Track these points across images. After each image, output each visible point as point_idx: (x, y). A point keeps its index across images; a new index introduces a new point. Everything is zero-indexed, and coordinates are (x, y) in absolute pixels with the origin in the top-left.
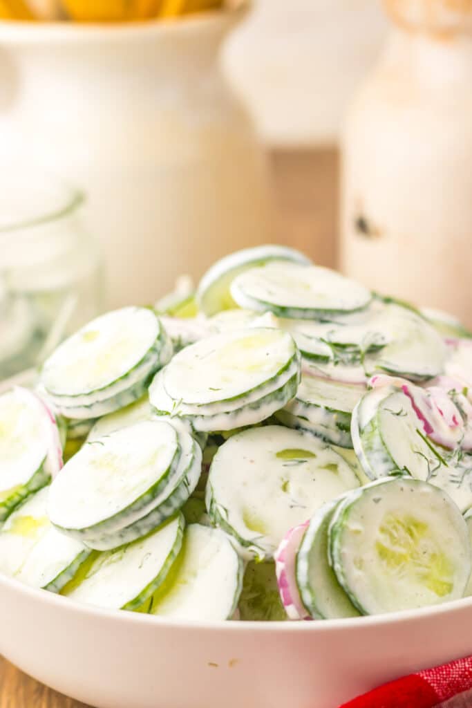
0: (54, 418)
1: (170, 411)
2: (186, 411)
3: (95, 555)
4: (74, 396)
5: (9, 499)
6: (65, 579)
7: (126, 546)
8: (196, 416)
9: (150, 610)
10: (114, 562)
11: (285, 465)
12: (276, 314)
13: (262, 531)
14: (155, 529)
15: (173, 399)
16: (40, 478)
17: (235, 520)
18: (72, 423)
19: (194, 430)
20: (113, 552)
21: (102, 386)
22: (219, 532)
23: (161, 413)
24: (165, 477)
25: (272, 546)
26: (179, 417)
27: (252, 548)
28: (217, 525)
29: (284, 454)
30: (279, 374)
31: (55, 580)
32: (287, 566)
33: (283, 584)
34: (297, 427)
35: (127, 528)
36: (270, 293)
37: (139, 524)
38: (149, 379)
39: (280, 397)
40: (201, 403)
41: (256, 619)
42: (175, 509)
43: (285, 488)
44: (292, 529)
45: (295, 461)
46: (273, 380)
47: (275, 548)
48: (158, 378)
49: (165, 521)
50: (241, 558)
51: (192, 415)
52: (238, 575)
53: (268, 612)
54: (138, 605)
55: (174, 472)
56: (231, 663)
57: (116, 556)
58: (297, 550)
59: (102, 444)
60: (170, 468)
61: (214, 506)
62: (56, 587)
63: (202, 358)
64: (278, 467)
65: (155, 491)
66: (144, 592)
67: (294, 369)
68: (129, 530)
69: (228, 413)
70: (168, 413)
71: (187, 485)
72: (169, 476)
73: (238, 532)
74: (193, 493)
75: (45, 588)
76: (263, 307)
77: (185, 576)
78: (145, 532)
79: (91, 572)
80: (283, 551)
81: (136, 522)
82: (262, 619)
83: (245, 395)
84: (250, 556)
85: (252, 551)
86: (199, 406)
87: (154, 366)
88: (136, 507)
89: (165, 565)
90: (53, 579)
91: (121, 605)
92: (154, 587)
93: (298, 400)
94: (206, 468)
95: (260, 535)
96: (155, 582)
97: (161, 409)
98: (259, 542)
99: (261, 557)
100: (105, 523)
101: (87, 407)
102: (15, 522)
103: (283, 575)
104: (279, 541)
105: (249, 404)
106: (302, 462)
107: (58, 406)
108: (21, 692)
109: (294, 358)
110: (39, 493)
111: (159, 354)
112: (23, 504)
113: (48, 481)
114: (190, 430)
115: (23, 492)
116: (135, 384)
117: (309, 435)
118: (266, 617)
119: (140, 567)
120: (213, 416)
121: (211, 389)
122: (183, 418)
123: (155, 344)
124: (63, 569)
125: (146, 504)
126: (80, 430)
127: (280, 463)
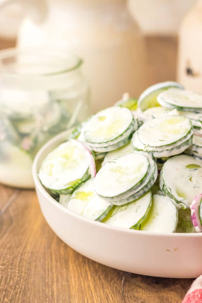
0: (90, 152)
1: (143, 149)
2: (150, 149)
3: (114, 207)
4: (100, 143)
5: (74, 185)
6: (103, 217)
7: (128, 204)
8: (155, 151)
9: (140, 229)
10: (123, 210)
11: (190, 171)
12: (179, 110)
13: (184, 197)
14: (141, 196)
15: (144, 145)
16: (87, 176)
17: (174, 193)
18: (97, 154)
19: (153, 156)
20: (122, 206)
21: (112, 139)
22: (167, 198)
23: (139, 150)
24: (145, 176)
25: (189, 203)
26: (147, 152)
27: (181, 204)
28: (166, 195)
29: (189, 166)
30: (187, 134)
31: (99, 217)
32: (195, 211)
33: (194, 218)
34: (193, 155)
35: (130, 196)
36: (175, 101)
37: (136, 195)
38: (131, 136)
39: (187, 143)
40: (157, 146)
41: (180, 232)
42: (149, 189)
43: (190, 180)
44: (197, 197)
45: (194, 169)
46: (185, 137)
47: (190, 204)
48: (135, 136)
49: (145, 193)
50: (177, 208)
51: (153, 151)
52: (177, 215)
53: (185, 229)
54: (136, 227)
55: (149, 174)
56: (175, 250)
57: (123, 208)
58: (199, 205)
59: (115, 163)
60: (147, 172)
61: (165, 187)
62: (99, 220)
63: (152, 128)
64: (187, 172)
65: (142, 182)
66: (139, 222)
67: (192, 133)
68: (132, 197)
69: (168, 150)
70: (142, 150)
71: (153, 179)
72: (147, 176)
73: (175, 197)
74: (155, 182)
75: (96, 220)
76: (173, 107)
77: (154, 215)
78: (137, 198)
79: (113, 214)
80: (194, 205)
81: (134, 194)
82: (182, 232)
83: (175, 143)
84: (180, 207)
85: (181, 205)
86: (156, 147)
87: (132, 131)
88: (134, 188)
89: (147, 211)
90: (98, 217)
91: (130, 227)
92: (143, 220)
93: (193, 145)
94: (159, 172)
95: (183, 199)
96: (143, 218)
97: (139, 148)
98: (184, 201)
99: (185, 208)
100: (122, 194)
101: (105, 147)
102: (77, 194)
103: (194, 214)
104: (192, 202)
105: (176, 147)
106: (196, 169)
107: (91, 147)
108: (77, 262)
109: (192, 128)
110: (86, 182)
111: (133, 126)
112: (79, 187)
113: (89, 177)
114: (152, 157)
115: (80, 182)
116: (125, 138)
117: (197, 158)
118: (184, 231)
119: (136, 212)
120: (162, 151)
121: (160, 140)
122: (149, 152)
123: (132, 122)
124: (103, 213)
125: (138, 187)
126: (100, 157)
127: (188, 170)
